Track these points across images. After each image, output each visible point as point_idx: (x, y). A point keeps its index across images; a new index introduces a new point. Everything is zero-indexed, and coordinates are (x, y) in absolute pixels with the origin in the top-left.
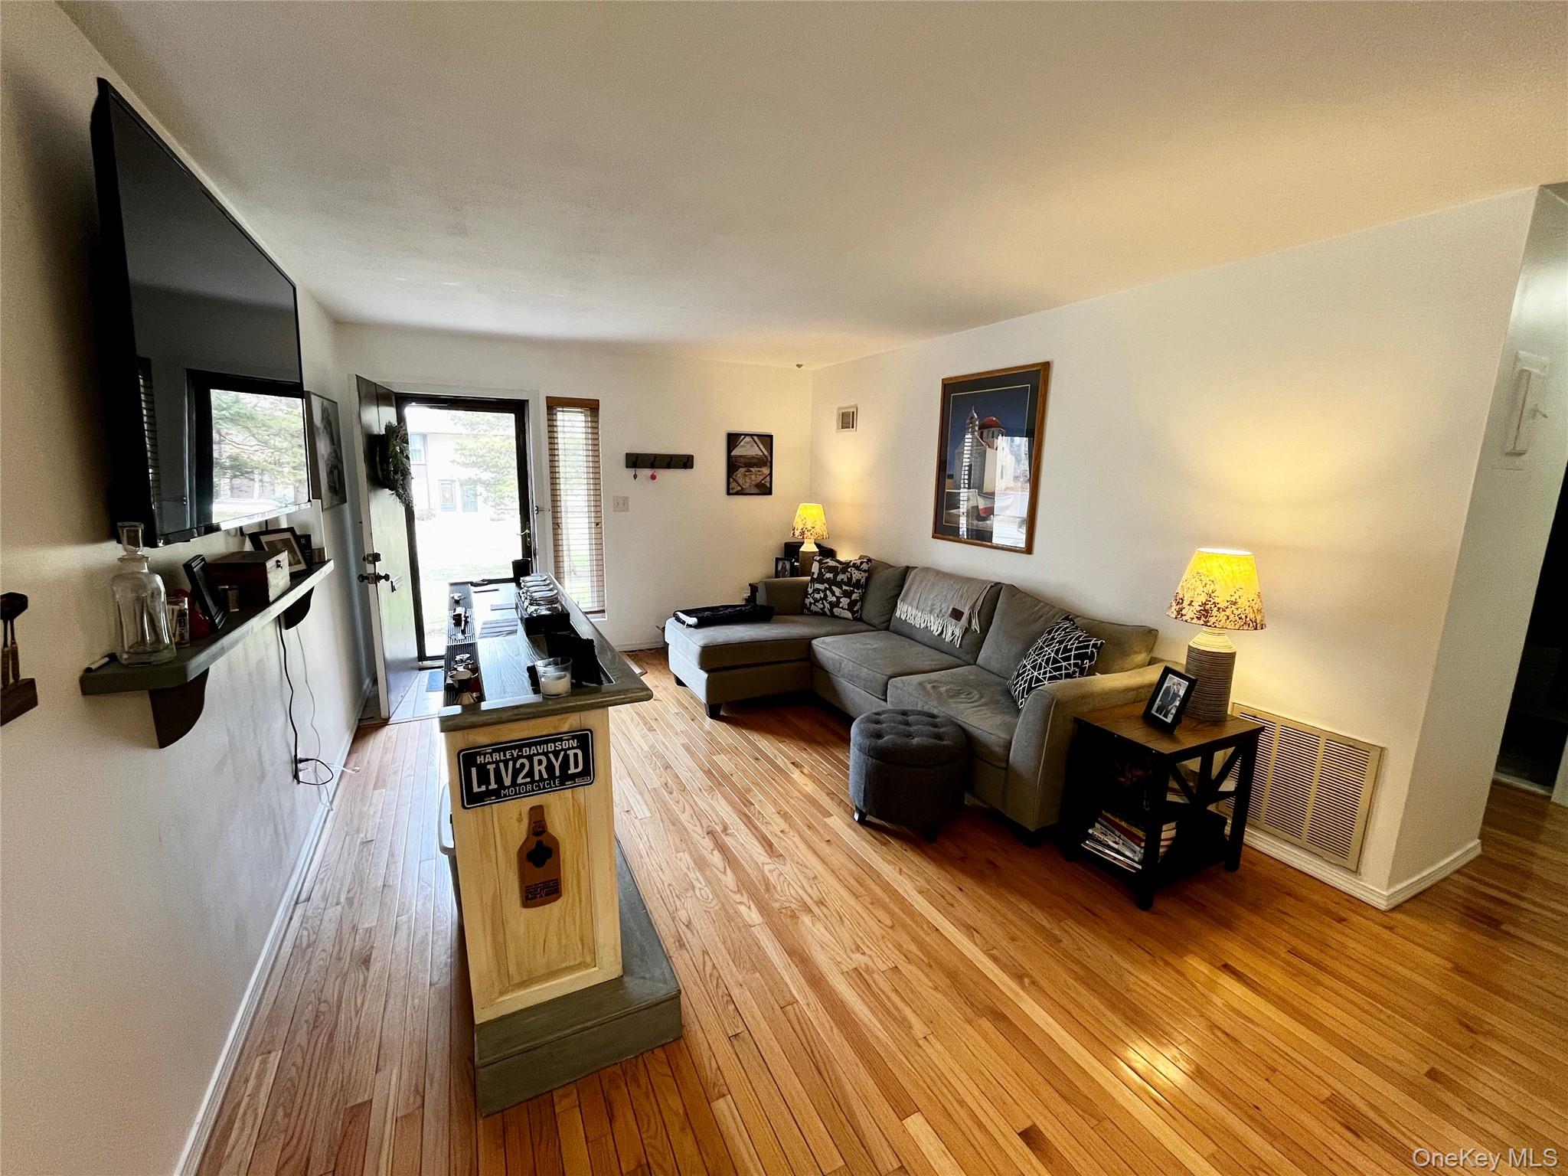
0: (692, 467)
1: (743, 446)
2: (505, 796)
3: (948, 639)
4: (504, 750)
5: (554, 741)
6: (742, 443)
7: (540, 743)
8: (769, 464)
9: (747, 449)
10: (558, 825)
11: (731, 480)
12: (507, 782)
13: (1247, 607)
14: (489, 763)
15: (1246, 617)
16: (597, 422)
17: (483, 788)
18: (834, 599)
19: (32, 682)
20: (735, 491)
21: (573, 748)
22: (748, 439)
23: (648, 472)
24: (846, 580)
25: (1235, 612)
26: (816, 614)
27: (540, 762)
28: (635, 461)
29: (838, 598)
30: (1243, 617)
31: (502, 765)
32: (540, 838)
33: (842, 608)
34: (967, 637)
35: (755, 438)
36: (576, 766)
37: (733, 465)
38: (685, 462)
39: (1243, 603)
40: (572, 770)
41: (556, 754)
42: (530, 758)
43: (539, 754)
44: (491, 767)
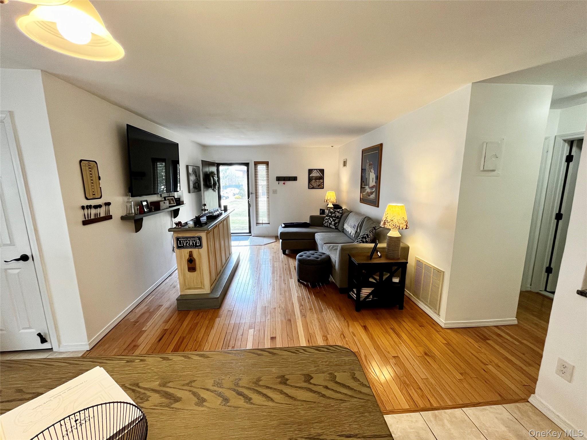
0: (297, 180)
1: (314, 173)
2: (184, 248)
3: (352, 235)
4: (184, 238)
5: (194, 238)
6: (313, 172)
7: (191, 238)
8: (323, 179)
9: (314, 174)
10: (195, 256)
11: (310, 184)
12: (185, 245)
13: (396, 222)
14: (181, 240)
15: (396, 225)
16: (268, 168)
17: (180, 245)
18: (330, 222)
19: (111, 215)
20: (311, 187)
21: (197, 240)
22: (315, 171)
23: (283, 182)
24: (334, 216)
25: (392, 223)
26: (326, 226)
27: (191, 242)
28: (279, 179)
29: (331, 222)
30: (395, 225)
31: (184, 241)
32: (191, 258)
33: (332, 225)
34: (356, 234)
35: (318, 170)
36: (198, 244)
37: (310, 180)
38: (295, 179)
39: (395, 220)
40: (197, 245)
41: (194, 241)
42: (189, 241)
43: (191, 240)
44: (182, 241)
